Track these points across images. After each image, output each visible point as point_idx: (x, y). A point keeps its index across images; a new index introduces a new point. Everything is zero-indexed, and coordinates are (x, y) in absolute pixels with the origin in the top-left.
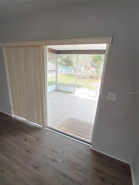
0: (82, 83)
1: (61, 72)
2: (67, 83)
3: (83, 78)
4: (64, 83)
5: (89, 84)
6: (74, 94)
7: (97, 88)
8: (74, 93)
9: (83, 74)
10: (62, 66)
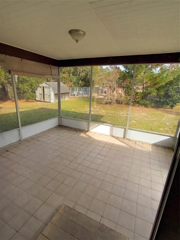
0: (104, 111)
1: (77, 95)
2: (81, 112)
3: (106, 103)
4: (78, 112)
5: (114, 112)
6: (87, 133)
7: (127, 120)
8: (88, 131)
9: (107, 98)
10: (79, 87)
